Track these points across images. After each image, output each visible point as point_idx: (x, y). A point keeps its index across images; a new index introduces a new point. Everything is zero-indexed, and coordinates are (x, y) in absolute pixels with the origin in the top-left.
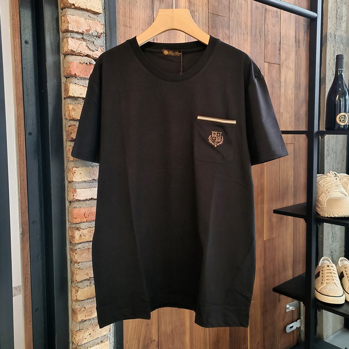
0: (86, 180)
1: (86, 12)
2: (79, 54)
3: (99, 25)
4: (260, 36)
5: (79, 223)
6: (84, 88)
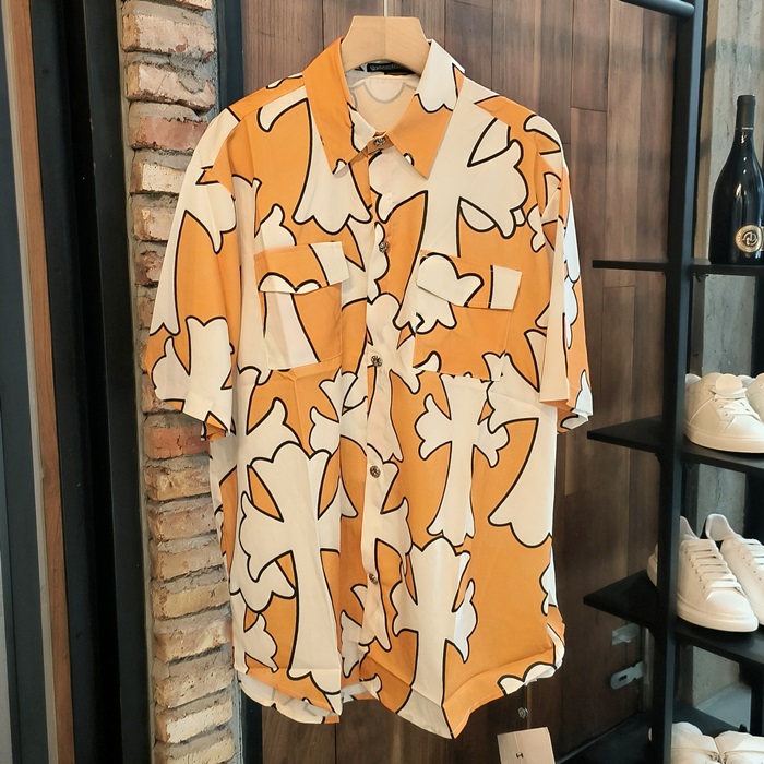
1: (176, 8)
2: (162, 100)
3: (204, 35)
5: (167, 459)
6: (175, 174)
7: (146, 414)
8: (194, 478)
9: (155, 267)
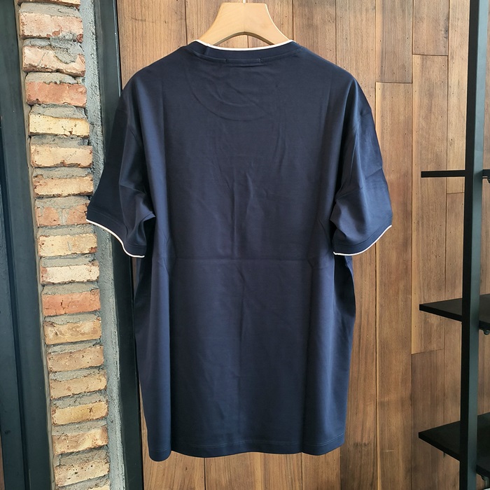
0: (62, 254)
1: (54, 6)
2: (44, 70)
5: (54, 316)
6: (54, 120)
7: (43, 286)
8: (75, 330)
9: (41, 185)
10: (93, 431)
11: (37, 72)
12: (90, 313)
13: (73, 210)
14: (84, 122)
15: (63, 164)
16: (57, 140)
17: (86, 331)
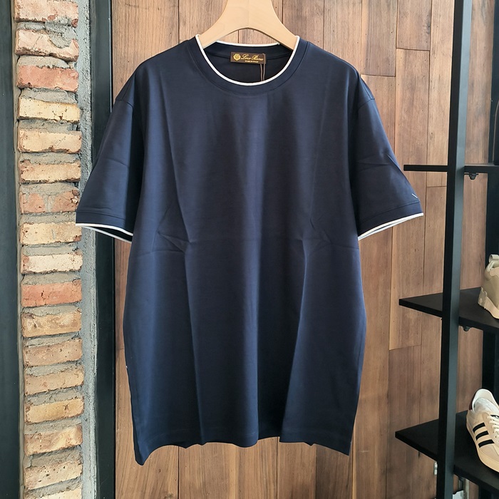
0: (46, 243)
2: (38, 54)
3: (71, 8)
4: (389, 6)
5: (33, 307)
6: (45, 104)
7: (24, 275)
8: (54, 322)
9: (28, 170)
10: (67, 430)
11: (30, 55)
12: (70, 304)
13: (59, 197)
14: (74, 107)
15: (51, 150)
16: (46, 125)
17: (66, 324)
